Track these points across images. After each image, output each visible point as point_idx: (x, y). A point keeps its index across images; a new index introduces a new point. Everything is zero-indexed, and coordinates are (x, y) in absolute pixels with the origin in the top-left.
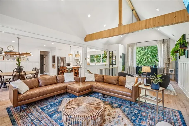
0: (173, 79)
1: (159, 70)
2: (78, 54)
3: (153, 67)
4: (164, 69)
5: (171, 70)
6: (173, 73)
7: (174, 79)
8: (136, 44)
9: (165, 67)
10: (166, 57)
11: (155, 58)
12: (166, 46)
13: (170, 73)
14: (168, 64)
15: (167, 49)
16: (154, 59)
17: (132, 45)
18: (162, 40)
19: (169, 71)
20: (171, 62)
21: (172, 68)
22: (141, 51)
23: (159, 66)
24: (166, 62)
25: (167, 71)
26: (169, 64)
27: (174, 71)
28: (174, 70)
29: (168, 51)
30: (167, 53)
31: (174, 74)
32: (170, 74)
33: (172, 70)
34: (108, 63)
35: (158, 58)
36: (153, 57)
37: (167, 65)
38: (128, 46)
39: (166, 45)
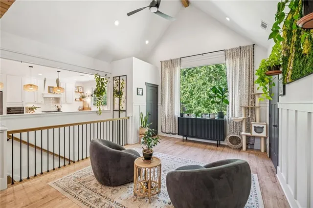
0: (263, 150)
1: (231, 125)
2: (58, 86)
3: (216, 118)
4: (242, 122)
5: (257, 126)
6: (264, 134)
7: (265, 151)
8: (179, 61)
9: (243, 117)
10: (245, 92)
11: (221, 95)
12: (246, 65)
13: (254, 134)
14: (250, 110)
15: (248, 70)
16: (218, 96)
17: (172, 63)
18: (236, 49)
19: (253, 128)
20: (257, 105)
21: (260, 122)
22: (208, 83)
23: (230, 115)
24: (245, 104)
25: (248, 130)
26: (253, 109)
27: (265, 129)
28: (265, 126)
29: (250, 76)
30: (247, 80)
31: (265, 138)
32: (254, 137)
33: (261, 126)
34: (109, 106)
35: (226, 94)
36: (215, 92)
37: (247, 114)
38: (163, 66)
39: (245, 61)
